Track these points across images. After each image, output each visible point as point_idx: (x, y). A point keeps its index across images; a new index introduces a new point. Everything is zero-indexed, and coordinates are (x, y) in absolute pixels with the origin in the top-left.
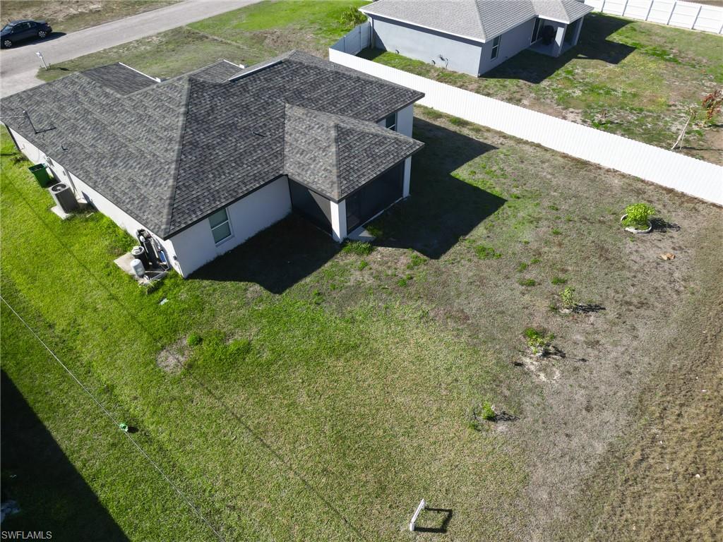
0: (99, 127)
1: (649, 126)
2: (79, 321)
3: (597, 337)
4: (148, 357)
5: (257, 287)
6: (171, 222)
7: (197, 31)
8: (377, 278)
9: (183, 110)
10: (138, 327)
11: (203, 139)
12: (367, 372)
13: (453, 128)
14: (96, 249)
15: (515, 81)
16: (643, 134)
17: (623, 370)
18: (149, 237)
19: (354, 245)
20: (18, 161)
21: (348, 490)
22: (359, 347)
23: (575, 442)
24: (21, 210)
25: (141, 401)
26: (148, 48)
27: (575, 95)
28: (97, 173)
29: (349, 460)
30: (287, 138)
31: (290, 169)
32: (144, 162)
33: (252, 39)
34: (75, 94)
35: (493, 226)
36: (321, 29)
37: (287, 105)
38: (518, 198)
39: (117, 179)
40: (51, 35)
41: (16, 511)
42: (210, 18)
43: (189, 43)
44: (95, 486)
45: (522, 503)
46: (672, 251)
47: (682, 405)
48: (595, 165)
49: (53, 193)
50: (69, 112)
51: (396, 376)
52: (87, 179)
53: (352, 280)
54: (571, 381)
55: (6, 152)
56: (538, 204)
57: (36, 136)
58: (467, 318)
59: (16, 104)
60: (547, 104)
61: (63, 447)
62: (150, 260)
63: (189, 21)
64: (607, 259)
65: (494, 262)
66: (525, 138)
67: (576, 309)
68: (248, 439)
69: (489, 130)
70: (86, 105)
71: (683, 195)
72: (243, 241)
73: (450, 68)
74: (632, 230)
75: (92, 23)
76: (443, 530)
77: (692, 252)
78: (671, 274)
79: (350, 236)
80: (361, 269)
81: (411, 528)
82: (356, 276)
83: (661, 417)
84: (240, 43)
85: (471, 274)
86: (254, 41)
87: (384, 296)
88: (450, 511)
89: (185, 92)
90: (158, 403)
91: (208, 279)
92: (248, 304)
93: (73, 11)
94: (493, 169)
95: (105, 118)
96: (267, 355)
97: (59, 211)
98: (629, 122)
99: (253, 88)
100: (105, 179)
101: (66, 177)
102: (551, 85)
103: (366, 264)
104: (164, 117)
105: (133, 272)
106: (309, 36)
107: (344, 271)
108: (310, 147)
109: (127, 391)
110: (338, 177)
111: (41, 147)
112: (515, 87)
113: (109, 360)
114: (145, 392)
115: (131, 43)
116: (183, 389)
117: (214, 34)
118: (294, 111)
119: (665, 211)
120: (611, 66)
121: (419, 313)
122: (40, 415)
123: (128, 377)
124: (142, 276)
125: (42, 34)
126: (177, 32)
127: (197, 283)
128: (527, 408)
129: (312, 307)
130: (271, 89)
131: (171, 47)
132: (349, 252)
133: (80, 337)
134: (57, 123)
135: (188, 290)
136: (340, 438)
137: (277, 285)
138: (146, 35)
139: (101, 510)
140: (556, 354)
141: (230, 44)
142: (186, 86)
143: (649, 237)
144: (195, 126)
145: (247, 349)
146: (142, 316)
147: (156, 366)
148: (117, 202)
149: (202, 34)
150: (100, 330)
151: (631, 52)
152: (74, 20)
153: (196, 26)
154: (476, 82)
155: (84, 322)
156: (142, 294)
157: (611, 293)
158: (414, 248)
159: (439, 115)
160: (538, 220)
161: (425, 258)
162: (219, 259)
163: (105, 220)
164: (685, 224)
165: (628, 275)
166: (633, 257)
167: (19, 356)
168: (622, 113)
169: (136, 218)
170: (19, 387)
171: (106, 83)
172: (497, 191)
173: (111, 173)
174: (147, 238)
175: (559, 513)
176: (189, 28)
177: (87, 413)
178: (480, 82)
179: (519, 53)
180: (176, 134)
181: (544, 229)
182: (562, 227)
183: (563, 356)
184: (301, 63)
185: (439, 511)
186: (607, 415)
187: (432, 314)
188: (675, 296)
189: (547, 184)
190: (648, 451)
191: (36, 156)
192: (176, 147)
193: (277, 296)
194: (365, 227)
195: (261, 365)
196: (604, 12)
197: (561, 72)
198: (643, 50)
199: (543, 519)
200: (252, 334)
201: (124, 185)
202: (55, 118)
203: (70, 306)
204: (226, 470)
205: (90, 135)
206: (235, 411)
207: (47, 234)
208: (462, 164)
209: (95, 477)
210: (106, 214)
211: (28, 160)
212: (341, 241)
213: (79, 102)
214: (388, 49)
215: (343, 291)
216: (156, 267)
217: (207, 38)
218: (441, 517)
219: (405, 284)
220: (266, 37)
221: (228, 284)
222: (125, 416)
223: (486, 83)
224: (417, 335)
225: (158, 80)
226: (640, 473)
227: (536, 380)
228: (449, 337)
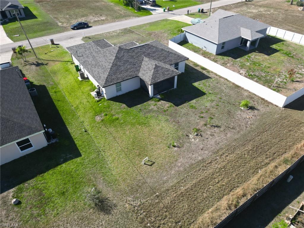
0: (94, 57)
1: (268, 78)
2: (79, 106)
3: (214, 134)
4: (93, 117)
5: (125, 105)
6: (105, 83)
7: (132, 30)
8: (158, 108)
9: (115, 55)
10: (93, 109)
11: (119, 63)
12: (146, 130)
13: (200, 70)
14: (86, 89)
15: (228, 58)
16: (264, 80)
17: (217, 143)
18: (100, 87)
19: (154, 99)
20: (72, 64)
21: (131, 153)
22: (146, 124)
23: (194, 156)
24: (70, 77)
25: (89, 126)
26: (116, 34)
27: (247, 65)
28: (91, 69)
29: (134, 147)
30: (142, 66)
31: (140, 75)
32: (102, 68)
33: (148, 34)
34: (90, 47)
35: (198, 100)
36: (170, 33)
37: (144, 57)
38: (210, 94)
39: (95, 71)
40: (88, 27)
41: (58, 141)
42: (137, 26)
43: (128, 33)
44: (75, 140)
45: (173, 165)
46: (252, 116)
47: (229, 154)
48: (242, 88)
49: (79, 73)
50: (87, 52)
51: (153, 132)
52: (88, 70)
53: (151, 107)
54: (201, 143)
55: (69, 61)
56: (216, 96)
57: (78, 57)
58: (179, 122)
59: (75, 48)
60: (235, 66)
61: (70, 132)
62: (99, 94)
63: (130, 26)
64: (229, 115)
65: (194, 110)
66: (223, 76)
67: (212, 126)
68: (112, 138)
69: (212, 72)
70: (92, 51)
71: (267, 101)
72: (125, 93)
73: (207, 51)
74: (242, 108)
75: (101, 24)
76: (151, 165)
77: (258, 117)
78: (247, 122)
79: (154, 96)
80: (154, 106)
81: (143, 163)
82: (152, 107)
83: (221, 155)
84: (144, 35)
85: (185, 112)
86: (148, 35)
87: (158, 113)
88: (154, 162)
89: (117, 50)
90: (93, 127)
91: (112, 101)
92: (121, 109)
93: (96, 19)
94: (206, 84)
95: (95, 55)
96: (122, 121)
97: (80, 78)
98: (262, 76)
99: (136, 51)
100: (92, 71)
101: (83, 69)
102: (240, 60)
103: (156, 104)
104: (110, 56)
105: (94, 96)
106: (166, 35)
107: (149, 105)
108: (147, 70)
109: (86, 123)
110: (152, 78)
111: (79, 60)
112: (227, 60)
113: (84, 116)
114: (91, 124)
115: (111, 32)
116: (99, 125)
117: (137, 31)
118: (146, 59)
119: (257, 105)
120: (266, 56)
121: (166, 119)
122: (66, 124)
123: (87, 120)
124: (96, 97)
125: (86, 26)
126: (125, 29)
127: (110, 101)
128: (185, 146)
129: (137, 112)
130: (141, 52)
131: (122, 34)
132: (153, 100)
133: (78, 110)
134: (84, 55)
135: (107, 103)
136: (134, 142)
137: (130, 106)
138: (116, 30)
139: (75, 145)
140: (200, 135)
141: (141, 35)
142: (118, 49)
143: (247, 111)
144: (117, 60)
145: (118, 119)
146: (94, 107)
147: (94, 119)
148: (94, 77)
149: (133, 31)
150: (83, 109)
151: (277, 52)
152: (96, 22)
153: (132, 28)
154: (214, 56)
155: (80, 106)
156: (95, 102)
157: (225, 124)
158: (171, 102)
159: (198, 66)
160: (213, 101)
161: (174, 105)
162: (117, 96)
163: (90, 82)
164: (261, 110)
165: (234, 120)
166: (238, 116)
167: (64, 111)
168: (261, 73)
169: (97, 81)
170: (62, 118)
171: (98, 45)
172: (204, 91)
173: (94, 69)
174: (99, 88)
175: (182, 169)
176: (130, 28)
177: (76, 126)
178: (216, 56)
179: (234, 48)
180: (112, 61)
181: (214, 104)
182: (220, 104)
183: (202, 136)
184: (152, 45)
185: (151, 162)
186: (206, 152)
187: (169, 120)
188: (245, 128)
189: (222, 91)
190: (213, 162)
191: (77, 63)
192: (111, 65)
193: (129, 108)
194: (159, 95)
195: (120, 123)
196: (277, 36)
197: (246, 57)
198: (282, 52)
199: (177, 169)
200: (120, 116)
201: (96, 73)
202: (84, 53)
203: (77, 102)
204: (105, 144)
205: (91, 59)
206: (111, 132)
207: (76, 84)
208: (197, 81)
209: (75, 139)
210: (91, 81)
211: (75, 64)
212: (151, 97)
213: (90, 50)
214: (190, 42)
215: (147, 110)
216: (100, 96)
217: (134, 32)
218: (151, 163)
219: (165, 111)
220: (152, 34)
221: (117, 103)
222: (85, 128)
223: (217, 57)
224: (163, 124)
225: (113, 45)
226: (208, 165)
227: (191, 140)
228: (171, 126)
